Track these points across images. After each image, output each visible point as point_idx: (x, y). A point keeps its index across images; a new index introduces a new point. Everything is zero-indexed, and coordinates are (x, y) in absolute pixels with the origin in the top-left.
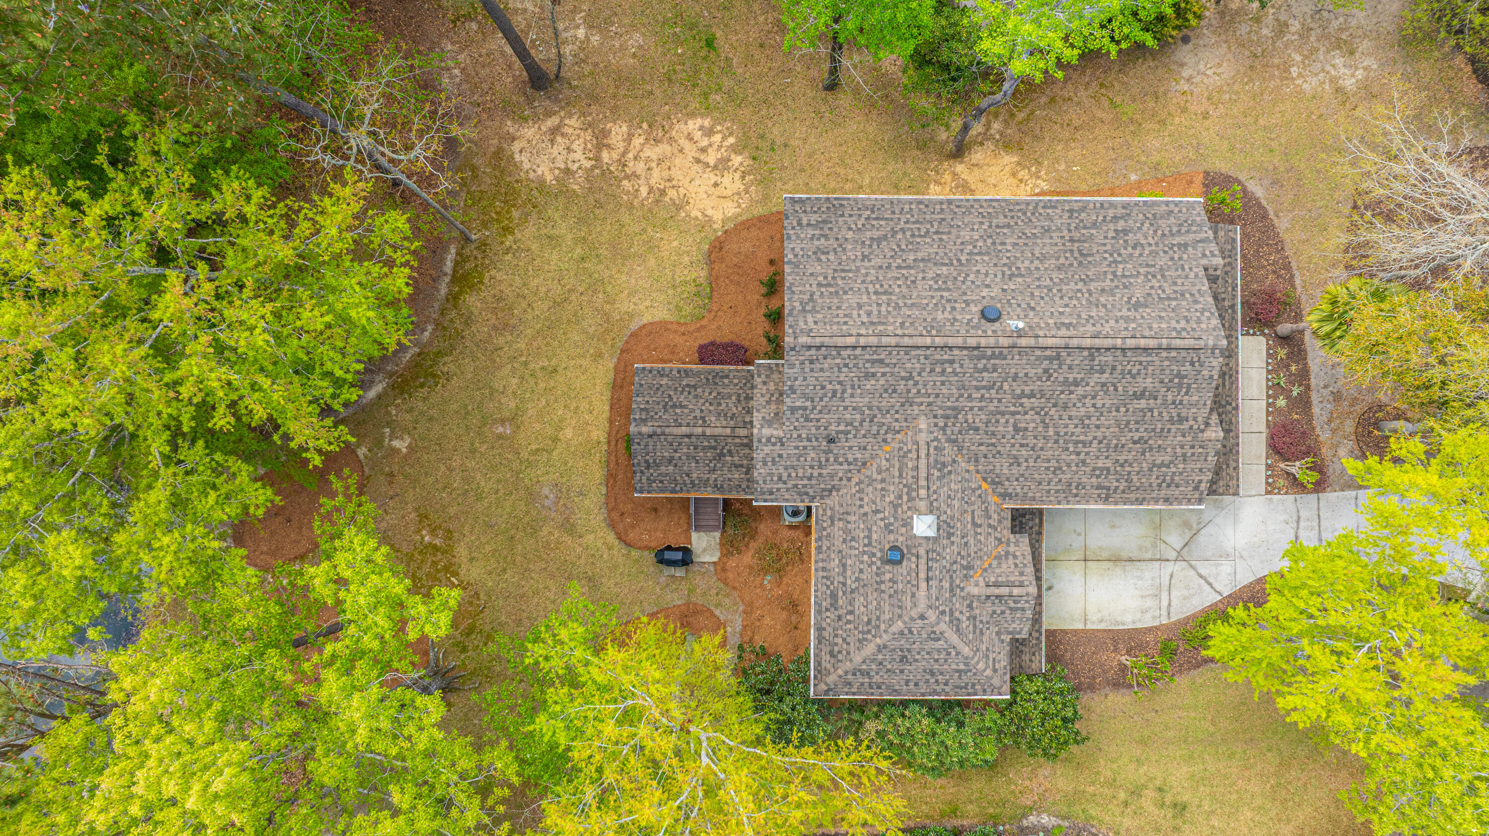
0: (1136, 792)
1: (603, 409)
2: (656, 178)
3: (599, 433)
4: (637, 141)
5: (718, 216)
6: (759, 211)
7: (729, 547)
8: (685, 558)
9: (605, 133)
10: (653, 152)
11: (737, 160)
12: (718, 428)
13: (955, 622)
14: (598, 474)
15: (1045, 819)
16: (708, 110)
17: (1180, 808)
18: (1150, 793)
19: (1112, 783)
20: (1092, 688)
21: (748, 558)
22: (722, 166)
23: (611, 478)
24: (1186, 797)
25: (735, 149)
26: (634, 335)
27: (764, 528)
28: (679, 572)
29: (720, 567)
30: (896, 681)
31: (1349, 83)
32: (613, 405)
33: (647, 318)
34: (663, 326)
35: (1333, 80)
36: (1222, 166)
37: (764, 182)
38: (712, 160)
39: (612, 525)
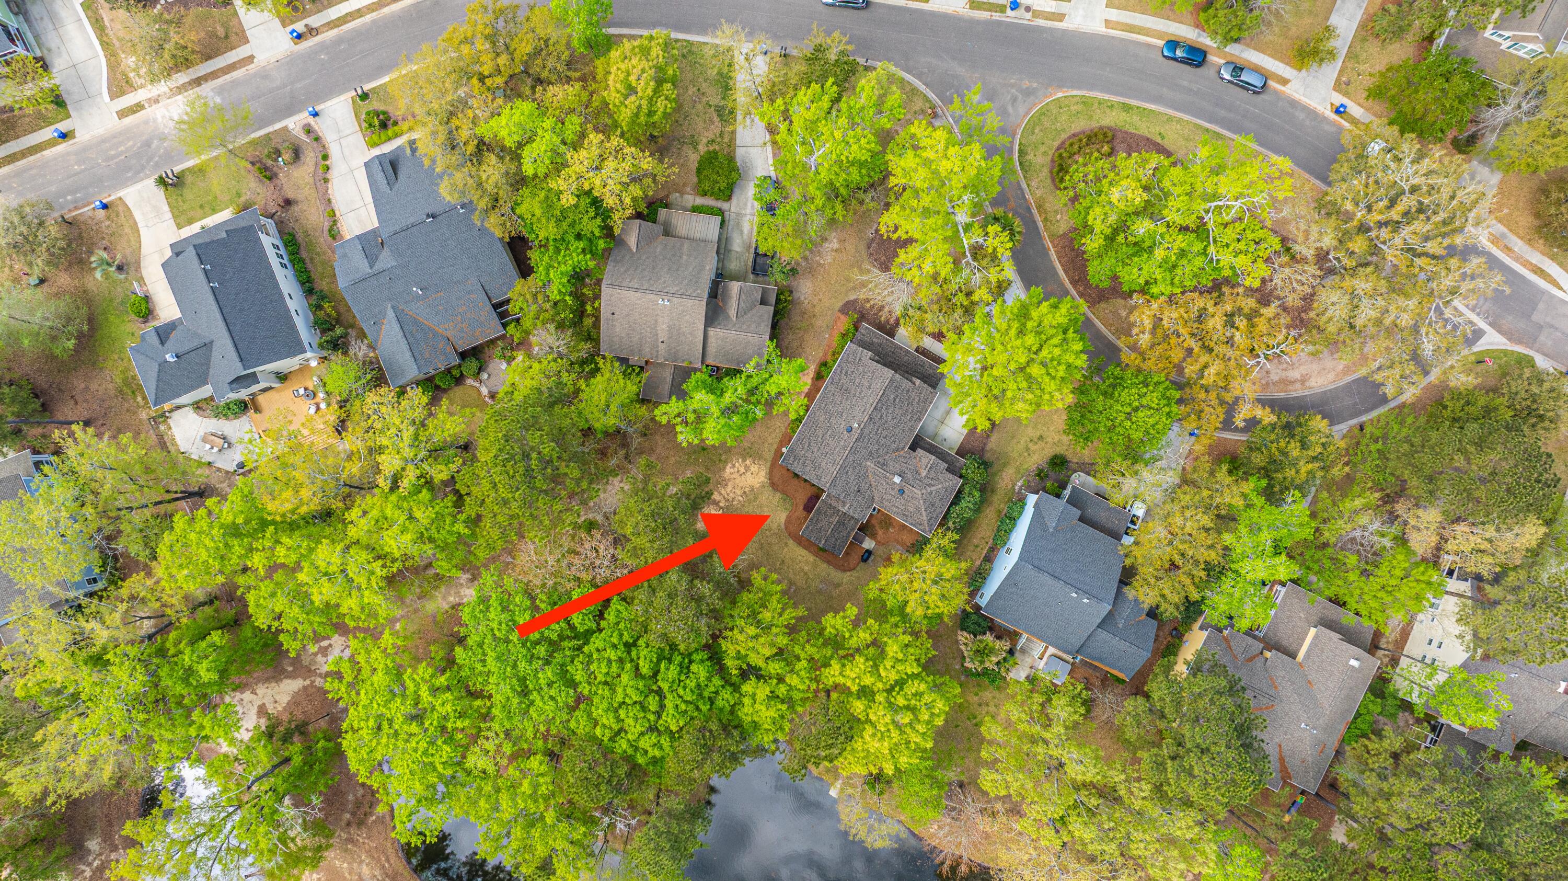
0: (1027, 449)
1: (804, 552)
2: (739, 492)
3: (812, 558)
4: (723, 491)
5: (763, 479)
6: (769, 464)
7: (873, 536)
8: (869, 553)
9: (714, 500)
10: (729, 488)
11: (748, 462)
12: (835, 519)
13: (930, 485)
14: (825, 566)
15: (1019, 484)
16: (726, 462)
17: (1041, 438)
18: (1030, 445)
19: (1020, 455)
20: (985, 444)
21: (880, 532)
22: (747, 468)
23: (829, 563)
24: (1038, 434)
25: (744, 461)
26: (786, 528)
27: (874, 521)
28: (872, 557)
29: (878, 543)
30: (938, 510)
31: (836, 246)
32: (805, 548)
33: (783, 521)
34: (788, 517)
35: (832, 250)
36: (840, 304)
37: (760, 457)
38: (742, 470)
39: (844, 571)
